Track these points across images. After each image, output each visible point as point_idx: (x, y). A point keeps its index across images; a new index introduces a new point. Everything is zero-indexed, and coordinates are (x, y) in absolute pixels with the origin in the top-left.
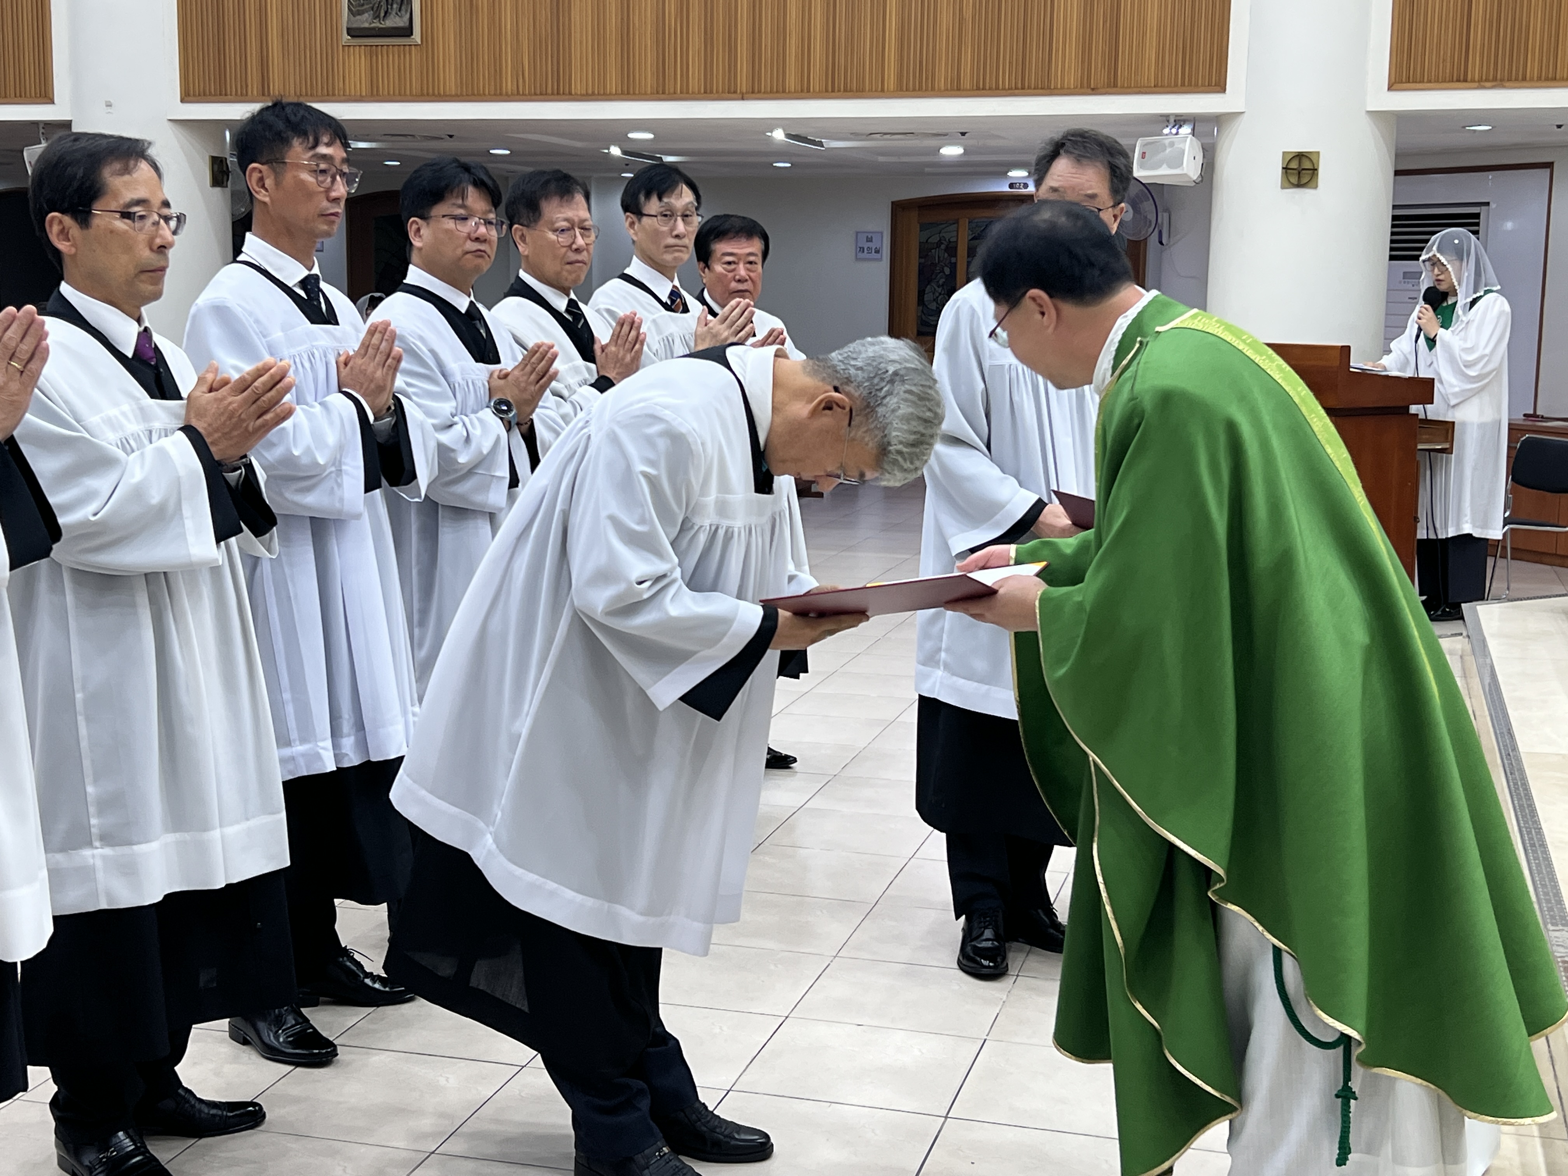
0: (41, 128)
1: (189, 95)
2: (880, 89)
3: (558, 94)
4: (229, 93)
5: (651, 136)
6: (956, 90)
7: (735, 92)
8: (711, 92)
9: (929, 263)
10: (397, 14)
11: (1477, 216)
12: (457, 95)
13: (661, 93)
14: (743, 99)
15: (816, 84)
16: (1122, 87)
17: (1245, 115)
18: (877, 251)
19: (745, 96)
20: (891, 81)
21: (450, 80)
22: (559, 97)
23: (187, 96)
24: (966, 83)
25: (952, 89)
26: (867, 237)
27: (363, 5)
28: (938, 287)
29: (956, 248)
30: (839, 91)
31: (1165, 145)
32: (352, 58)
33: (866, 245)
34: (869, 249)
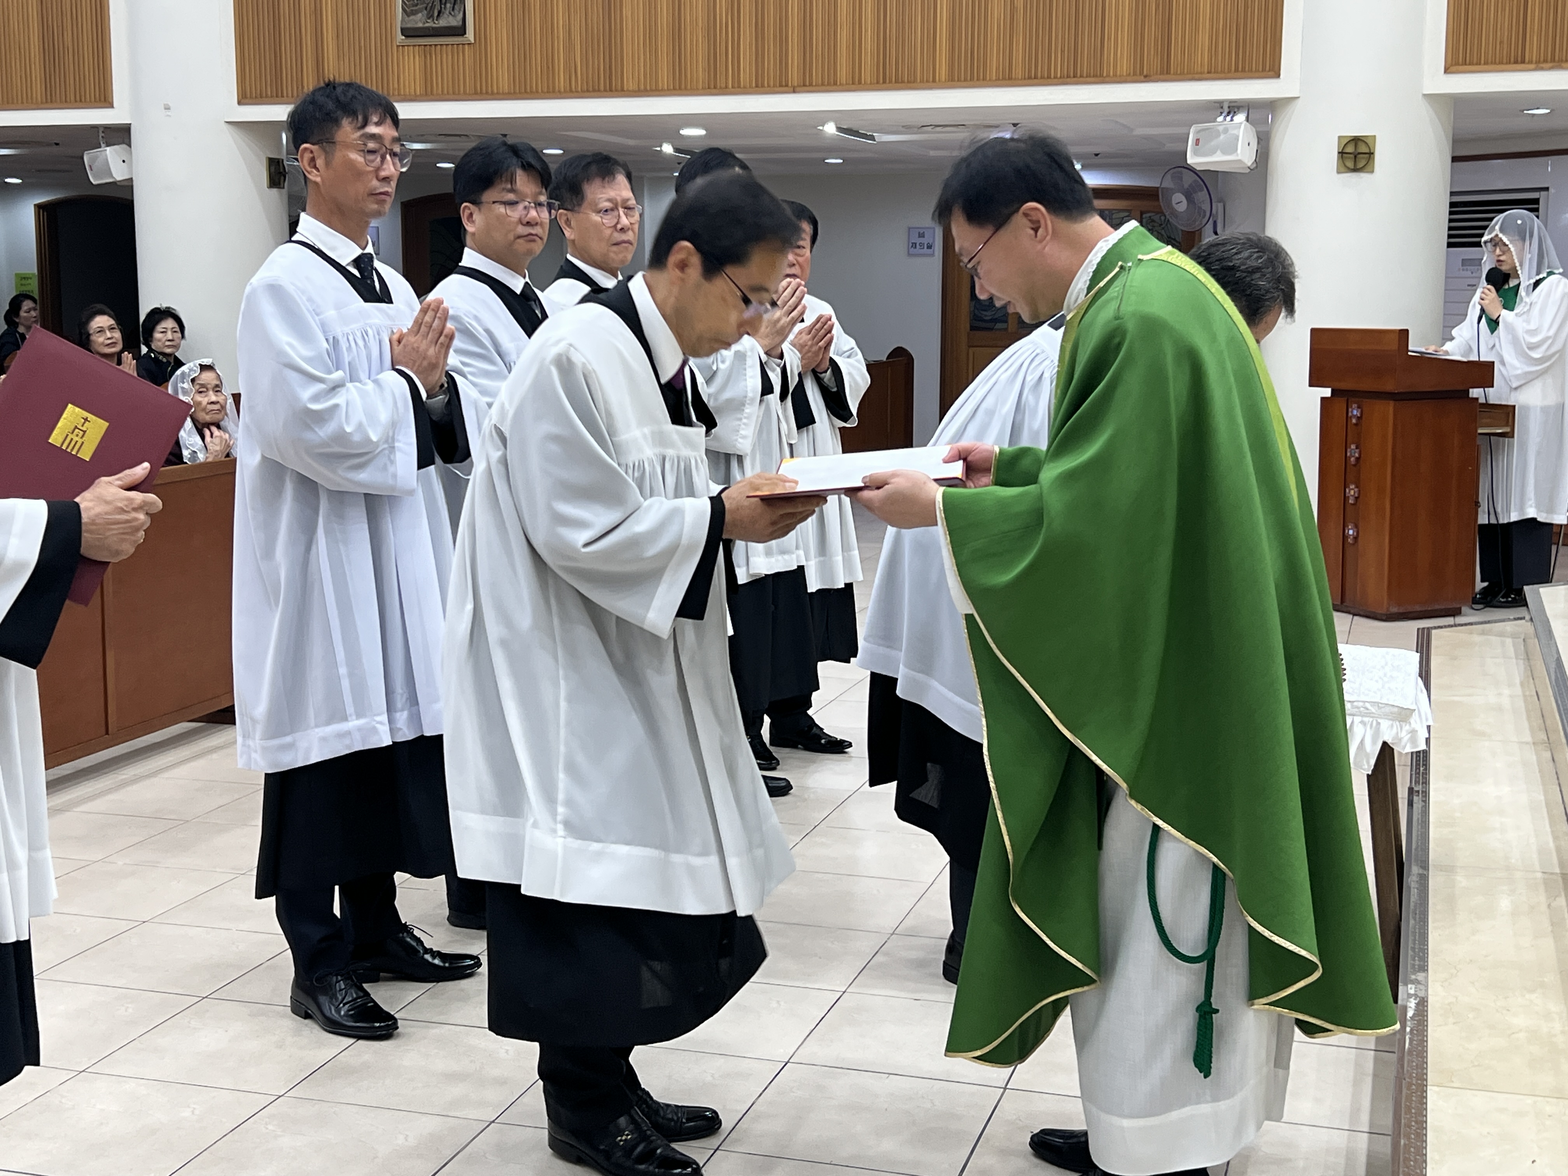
0: (101, 132)
1: (246, 98)
2: (931, 79)
3: (610, 90)
4: (285, 94)
5: (702, 132)
6: (1007, 79)
7: (787, 86)
8: (763, 86)
10: (450, 13)
11: (1536, 201)
12: (509, 93)
13: (713, 88)
14: (794, 92)
15: (867, 74)
16: (1176, 74)
17: (1299, 101)
18: (930, 247)
19: (797, 89)
20: (943, 71)
21: (503, 79)
22: (611, 93)
23: (244, 98)
24: (1018, 72)
25: (1004, 79)
26: (918, 233)
27: (417, 5)
30: (890, 82)
31: (1218, 131)
32: (406, 57)
33: (919, 241)
34: (921, 245)
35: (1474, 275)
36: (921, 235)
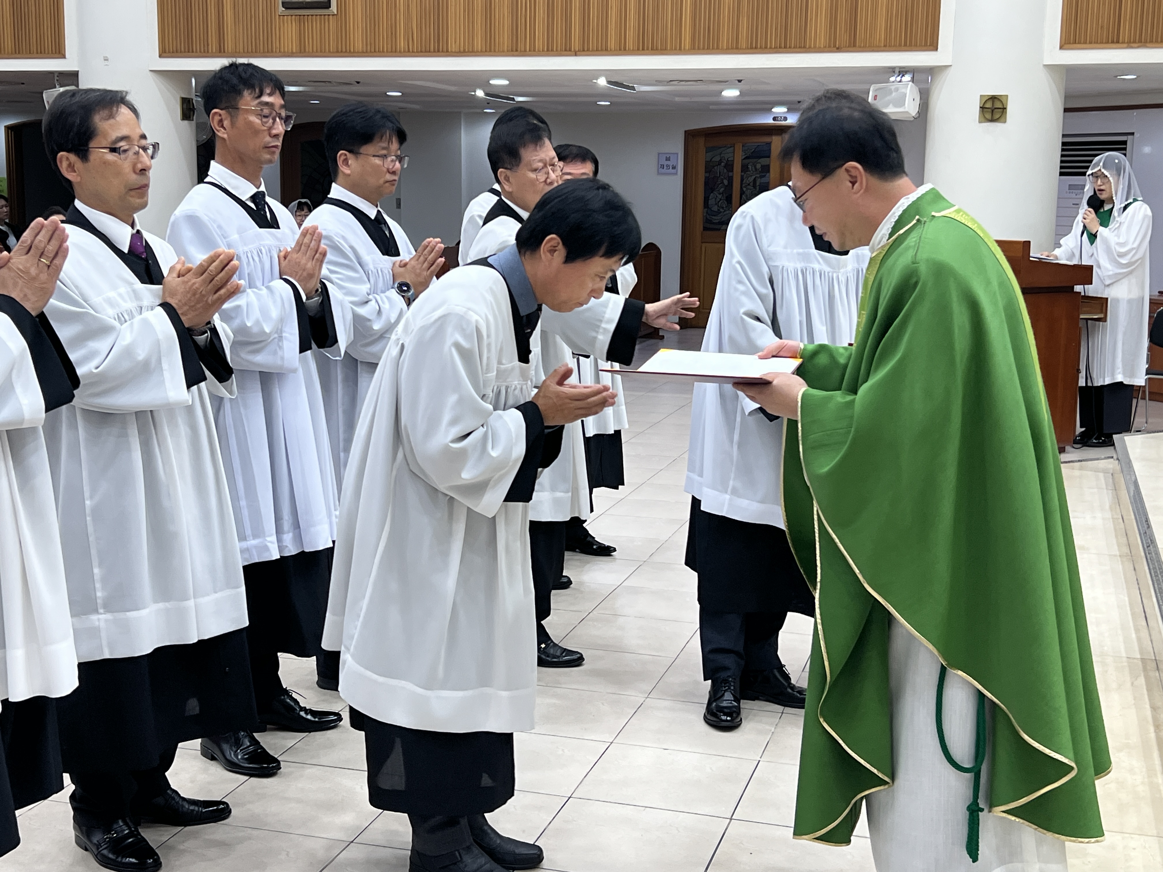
0: (56, 76)
1: (165, 52)
3: (438, 51)
4: (195, 50)
5: (507, 82)
6: (735, 48)
7: (570, 50)
8: (552, 50)
9: (712, 176)
11: (1125, 143)
12: (363, 52)
13: (515, 51)
14: (576, 55)
15: (630, 45)
16: (860, 47)
17: (953, 67)
18: (674, 168)
19: (578, 53)
20: (687, 41)
21: (358, 42)
22: (438, 54)
23: (164, 52)
24: (743, 43)
25: (732, 48)
26: (666, 157)
28: (720, 194)
29: (732, 165)
30: (648, 49)
31: (891, 89)
32: (286, 24)
33: (666, 163)
34: (668, 166)
35: (1078, 196)
36: (668, 159)
